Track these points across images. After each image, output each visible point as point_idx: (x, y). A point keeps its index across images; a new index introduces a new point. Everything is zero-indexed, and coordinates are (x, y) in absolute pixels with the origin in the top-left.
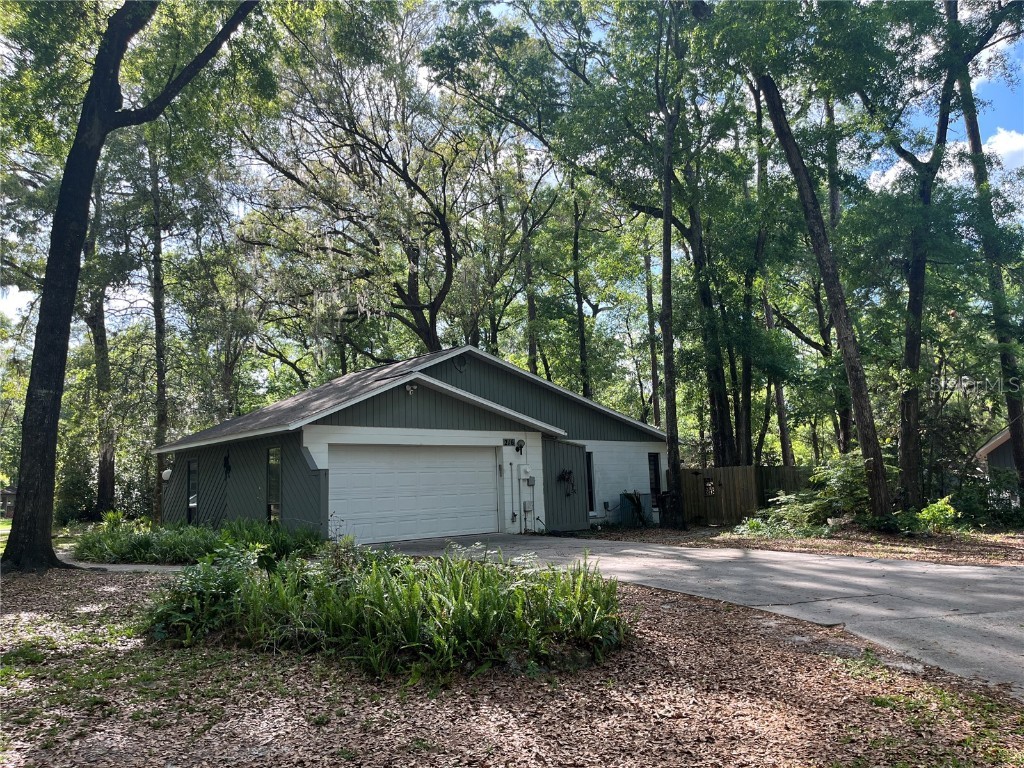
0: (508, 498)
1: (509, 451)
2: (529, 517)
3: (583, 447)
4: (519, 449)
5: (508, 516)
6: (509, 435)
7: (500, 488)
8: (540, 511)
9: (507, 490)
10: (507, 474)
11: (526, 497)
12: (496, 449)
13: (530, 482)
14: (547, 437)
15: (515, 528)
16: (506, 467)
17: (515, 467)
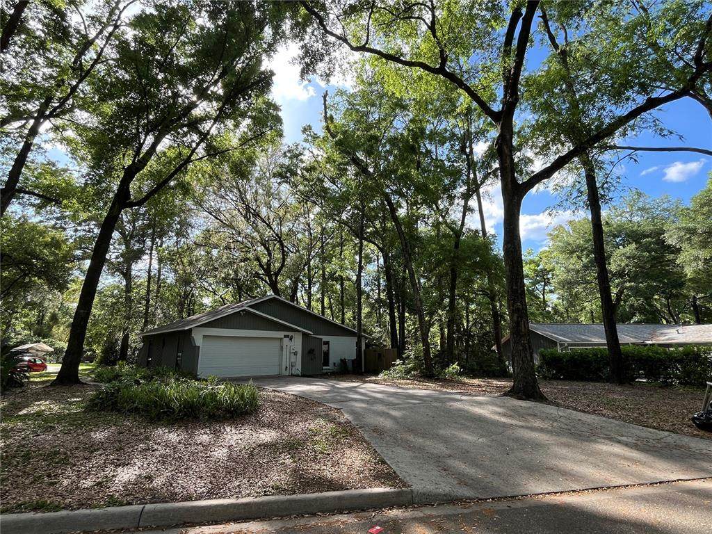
0: (284, 360)
1: (286, 340)
2: (294, 368)
3: (321, 339)
4: (291, 339)
5: (284, 367)
6: (287, 333)
7: (281, 356)
8: (299, 366)
9: (284, 357)
10: (284, 350)
11: (293, 360)
12: (281, 339)
13: (295, 354)
14: (304, 334)
15: (287, 373)
16: (284, 347)
17: (288, 347)
